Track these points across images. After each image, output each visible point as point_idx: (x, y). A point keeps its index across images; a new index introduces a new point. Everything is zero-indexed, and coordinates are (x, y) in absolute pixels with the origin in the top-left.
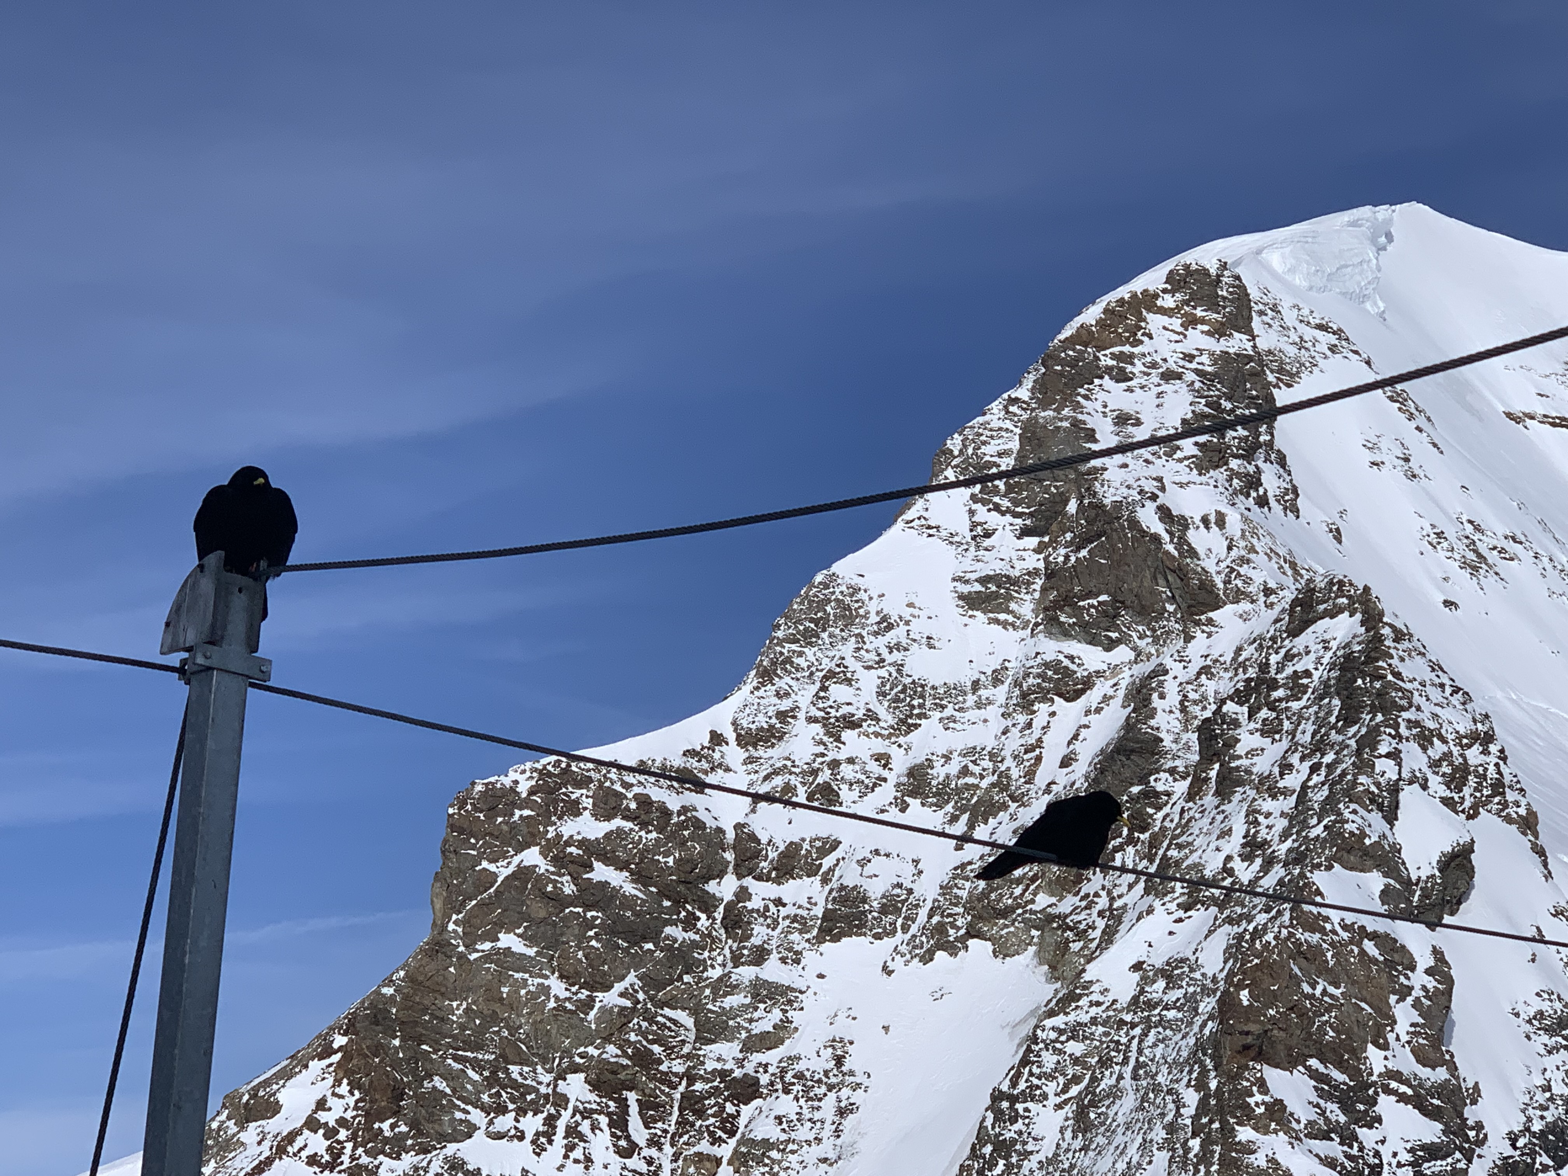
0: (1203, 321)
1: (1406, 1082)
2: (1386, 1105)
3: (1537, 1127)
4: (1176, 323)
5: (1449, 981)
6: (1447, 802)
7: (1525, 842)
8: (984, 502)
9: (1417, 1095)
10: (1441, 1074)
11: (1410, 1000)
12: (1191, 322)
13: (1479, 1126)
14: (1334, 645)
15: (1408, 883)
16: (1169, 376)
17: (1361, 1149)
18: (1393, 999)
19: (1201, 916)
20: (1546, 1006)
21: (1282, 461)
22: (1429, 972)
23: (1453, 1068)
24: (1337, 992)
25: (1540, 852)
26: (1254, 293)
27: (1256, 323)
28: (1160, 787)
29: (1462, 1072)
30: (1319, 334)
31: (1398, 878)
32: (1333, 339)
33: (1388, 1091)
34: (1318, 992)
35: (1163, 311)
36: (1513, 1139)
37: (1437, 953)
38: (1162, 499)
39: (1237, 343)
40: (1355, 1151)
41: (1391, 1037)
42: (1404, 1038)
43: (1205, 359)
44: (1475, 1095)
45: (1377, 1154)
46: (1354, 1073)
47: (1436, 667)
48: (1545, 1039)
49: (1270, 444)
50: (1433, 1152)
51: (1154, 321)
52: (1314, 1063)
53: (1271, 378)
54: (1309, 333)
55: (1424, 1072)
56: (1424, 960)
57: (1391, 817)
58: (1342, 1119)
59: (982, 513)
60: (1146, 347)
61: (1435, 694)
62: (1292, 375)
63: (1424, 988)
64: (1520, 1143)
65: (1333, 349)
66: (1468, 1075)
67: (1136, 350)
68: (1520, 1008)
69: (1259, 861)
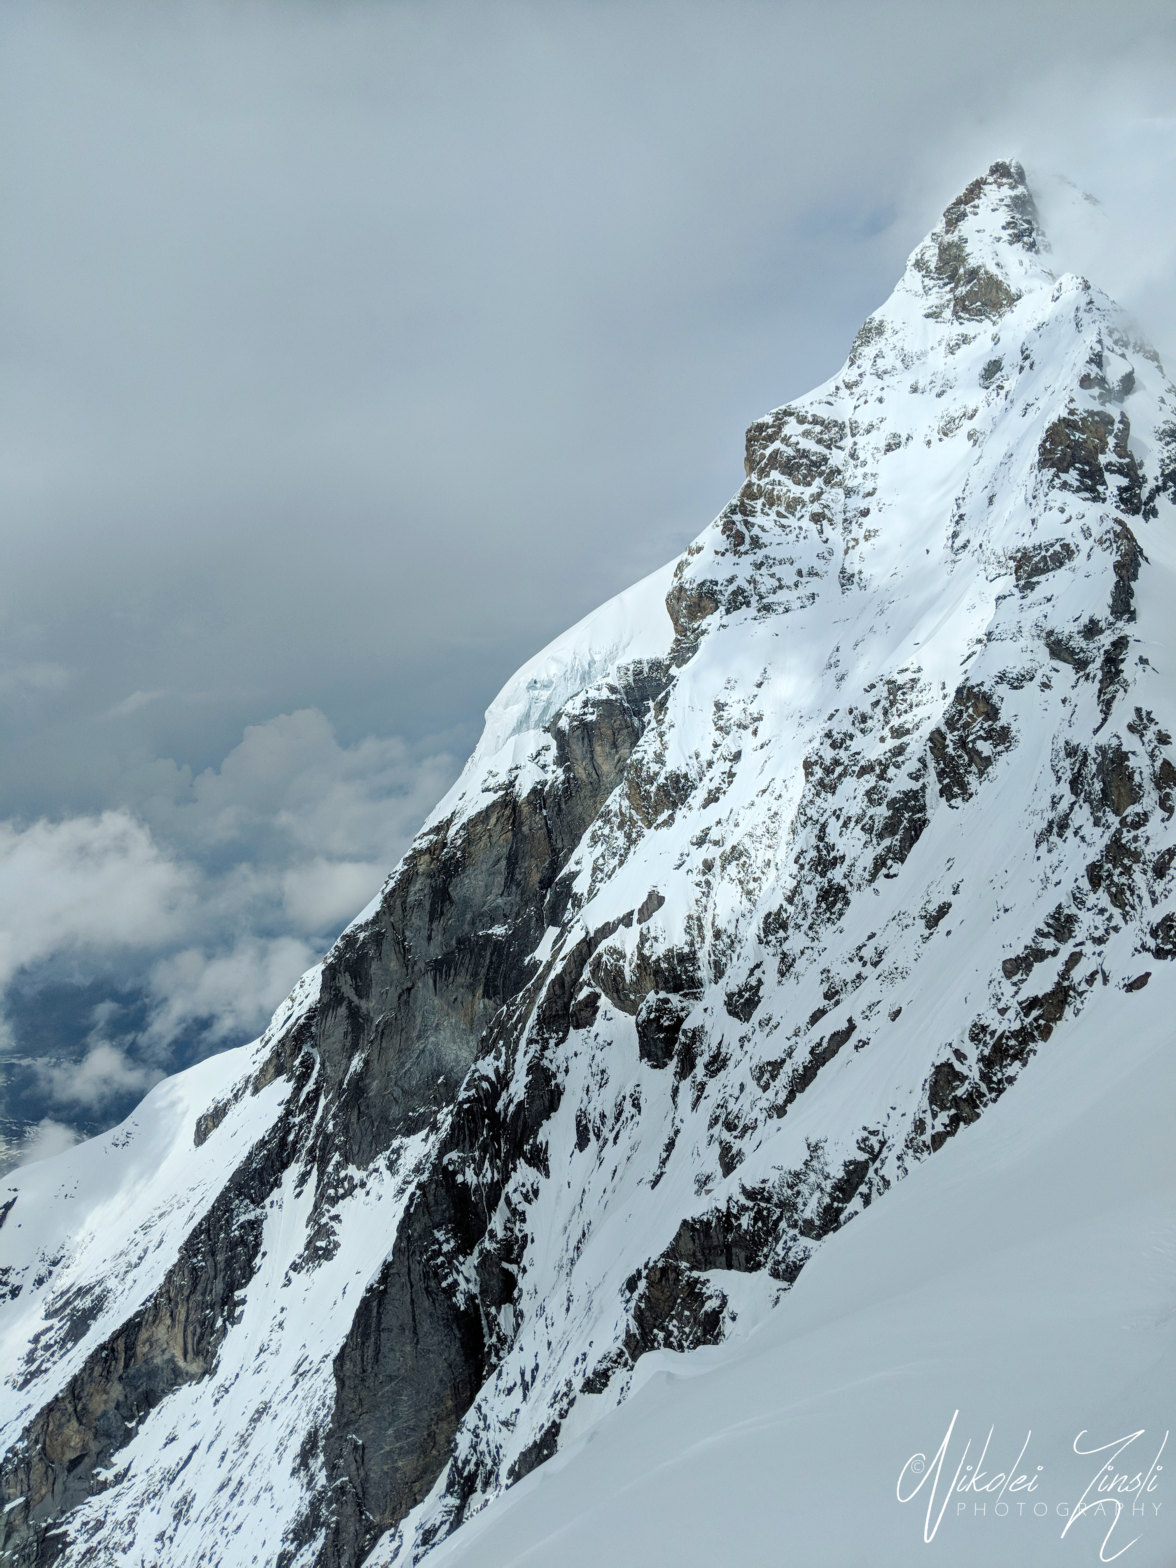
8: (927, 276)
13: (1144, 476)
24: (1085, 437)
59: (927, 281)
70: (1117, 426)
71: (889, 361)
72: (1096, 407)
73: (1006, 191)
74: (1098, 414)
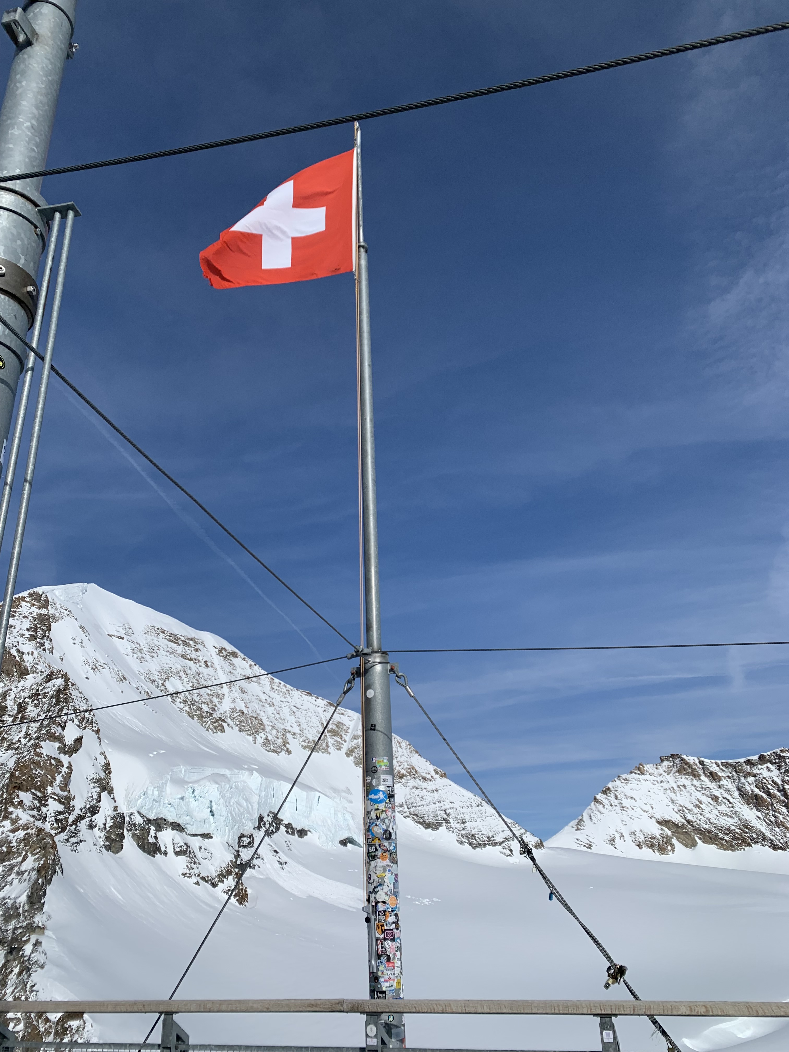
0: (36, 605)
1: (57, 796)
2: (50, 801)
3: (88, 806)
4: (29, 605)
5: (72, 770)
6: (79, 726)
7: (96, 736)
9: (59, 799)
10: (66, 793)
11: (61, 775)
12: (33, 605)
14: (56, 686)
15: (65, 745)
16: (25, 617)
17: (42, 813)
18: (56, 774)
19: (10, 752)
20: (95, 777)
21: (51, 640)
22: (67, 768)
23: (69, 791)
25: (99, 739)
26: (50, 600)
27: (50, 607)
28: (5, 719)
29: (71, 792)
30: (65, 611)
31: (63, 744)
32: (68, 613)
33: (51, 797)
34: (37, 772)
35: (26, 602)
36: (81, 810)
37: (70, 763)
38: (18, 647)
39: (44, 611)
40: (40, 813)
41: (54, 784)
42: (58, 784)
43: (35, 614)
44: (74, 798)
45: (46, 814)
46: (43, 793)
47: (81, 693)
48: (93, 784)
49: (48, 636)
50: (61, 813)
51: (23, 604)
52: (33, 791)
53: (51, 620)
54: (62, 611)
55: (62, 793)
56: (66, 764)
57: (63, 729)
58: (38, 805)
60: (20, 610)
61: (79, 699)
62: (56, 620)
63: (65, 772)
64: (83, 811)
65: (68, 615)
66: (73, 793)
67: (17, 610)
68: (88, 777)
69: (28, 739)
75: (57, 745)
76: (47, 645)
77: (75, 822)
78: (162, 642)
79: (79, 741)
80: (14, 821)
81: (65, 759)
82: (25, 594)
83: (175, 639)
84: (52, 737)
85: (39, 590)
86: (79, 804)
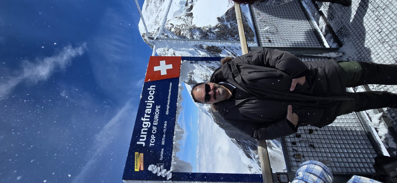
3: (183, 21)
49: (151, 33)
57: (169, 27)
70: (177, 26)
71: (164, 53)
72: (174, 28)
73: (146, 36)
74: (175, 29)
75: (172, 28)
76: (153, 33)
77: (186, 23)
78: (148, 8)
79: (171, 24)
80: (186, 35)
81: (174, 26)
82: (143, 38)
83: (147, 6)
84: (171, 29)
85: (142, 35)
86: (183, 23)
